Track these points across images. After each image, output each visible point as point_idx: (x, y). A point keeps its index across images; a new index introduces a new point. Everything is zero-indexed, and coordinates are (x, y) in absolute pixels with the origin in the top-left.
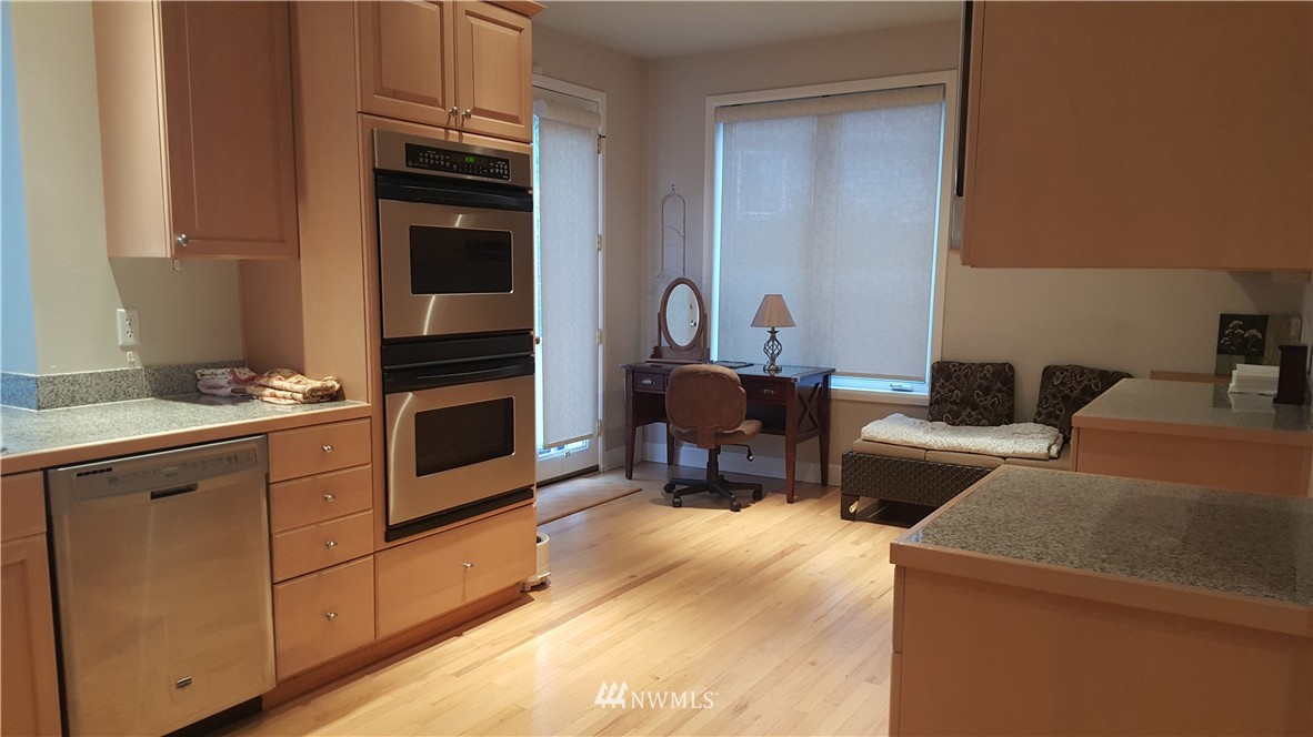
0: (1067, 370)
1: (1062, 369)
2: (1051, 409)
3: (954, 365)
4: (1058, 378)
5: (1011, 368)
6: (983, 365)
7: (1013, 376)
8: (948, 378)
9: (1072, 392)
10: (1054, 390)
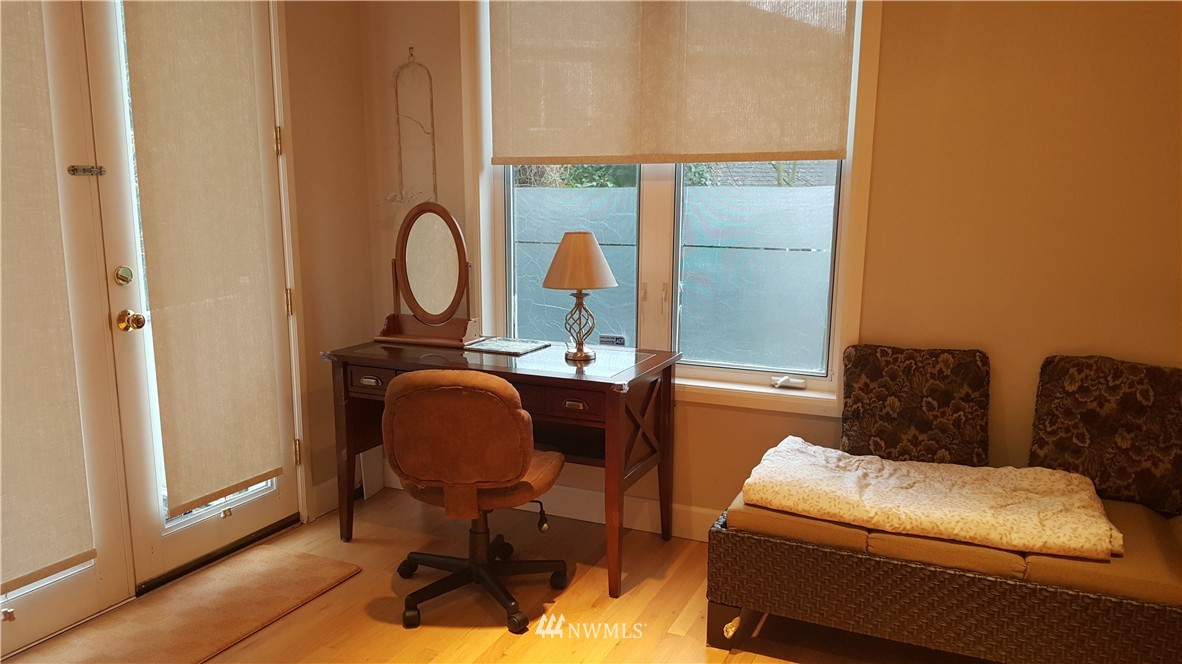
0: (1089, 367)
1: (1080, 364)
2: (1062, 434)
3: (884, 353)
4: (1072, 380)
5: (985, 359)
6: (935, 354)
7: (988, 373)
8: (875, 374)
9: (1101, 406)
10: (1068, 402)
